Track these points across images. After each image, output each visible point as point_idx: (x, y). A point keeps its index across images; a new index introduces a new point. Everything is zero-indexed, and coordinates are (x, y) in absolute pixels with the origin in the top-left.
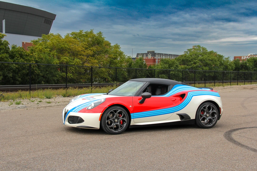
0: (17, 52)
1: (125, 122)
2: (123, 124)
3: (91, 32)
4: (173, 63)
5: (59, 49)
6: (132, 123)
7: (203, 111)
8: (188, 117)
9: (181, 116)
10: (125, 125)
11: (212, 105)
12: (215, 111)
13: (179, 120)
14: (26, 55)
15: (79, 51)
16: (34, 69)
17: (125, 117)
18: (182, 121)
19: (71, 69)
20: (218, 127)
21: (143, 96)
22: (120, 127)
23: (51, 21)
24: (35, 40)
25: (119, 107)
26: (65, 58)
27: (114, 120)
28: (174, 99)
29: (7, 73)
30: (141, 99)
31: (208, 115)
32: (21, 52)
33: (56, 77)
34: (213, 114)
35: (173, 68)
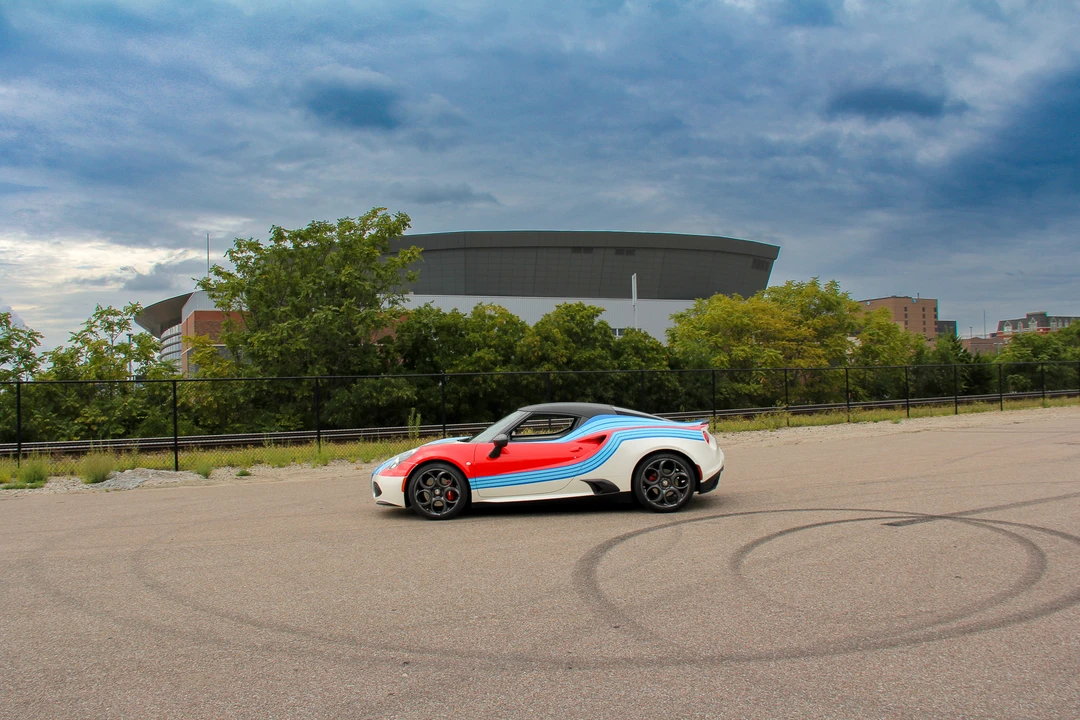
0: (629, 342)
1: (458, 495)
2: (454, 499)
3: (814, 284)
5: (729, 330)
6: (475, 499)
7: (651, 474)
8: (613, 487)
10: (457, 501)
11: (676, 461)
12: (684, 474)
13: (590, 493)
15: (780, 332)
16: (663, 378)
17: (457, 485)
21: (495, 443)
22: (445, 505)
23: (768, 263)
25: (441, 466)
27: (433, 490)
28: (577, 448)
29: (601, 389)
30: (492, 448)
31: (666, 482)
32: (636, 342)
33: (721, 394)
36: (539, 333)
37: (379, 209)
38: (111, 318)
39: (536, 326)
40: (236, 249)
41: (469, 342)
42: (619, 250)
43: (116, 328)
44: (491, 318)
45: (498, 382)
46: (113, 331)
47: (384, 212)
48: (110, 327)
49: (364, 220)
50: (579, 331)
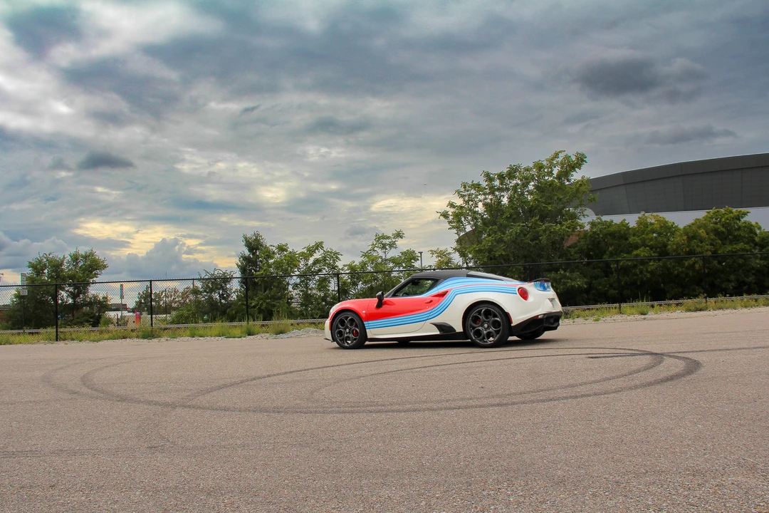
1: (358, 333)
6: (369, 336)
8: (451, 329)
10: (358, 337)
11: (492, 309)
12: (497, 319)
13: (438, 333)
17: (358, 326)
18: (442, 334)
25: (349, 313)
27: (345, 330)
28: (429, 301)
29: (744, 276)
31: (486, 326)
36: (686, 234)
37: (560, 152)
38: (384, 241)
39: (684, 228)
40: (462, 189)
41: (630, 243)
43: (387, 247)
44: (651, 224)
45: (652, 273)
46: (386, 249)
47: (565, 153)
48: (384, 247)
49: (550, 161)
50: (725, 230)
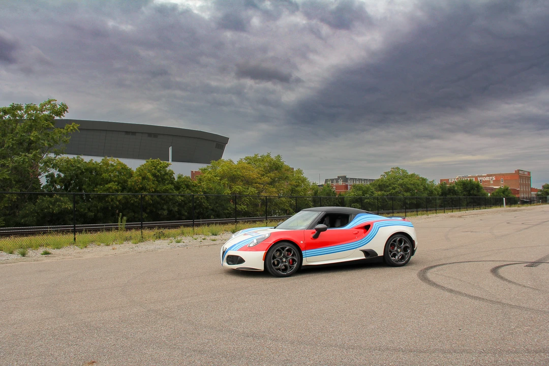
1: (296, 261)
2: (293, 264)
4: (368, 189)
5: (230, 177)
6: (304, 263)
7: (393, 245)
8: (374, 253)
9: (366, 253)
10: (295, 265)
11: (404, 238)
12: (407, 245)
13: (363, 257)
14: (194, 186)
15: (254, 179)
16: (202, 201)
17: (295, 255)
18: (367, 258)
19: (244, 200)
20: (412, 264)
21: (316, 229)
22: (289, 267)
23: (223, 146)
24: (204, 168)
25: (287, 244)
26: (238, 188)
27: (281, 259)
28: (356, 232)
29: (172, 206)
30: (315, 232)
31: (399, 250)
33: (228, 210)
34: (405, 249)
35: (368, 196)
39: (137, 171)
41: (103, 178)
42: (150, 135)
44: (112, 165)
47: (54, 102)
49: (42, 106)
50: (159, 175)
